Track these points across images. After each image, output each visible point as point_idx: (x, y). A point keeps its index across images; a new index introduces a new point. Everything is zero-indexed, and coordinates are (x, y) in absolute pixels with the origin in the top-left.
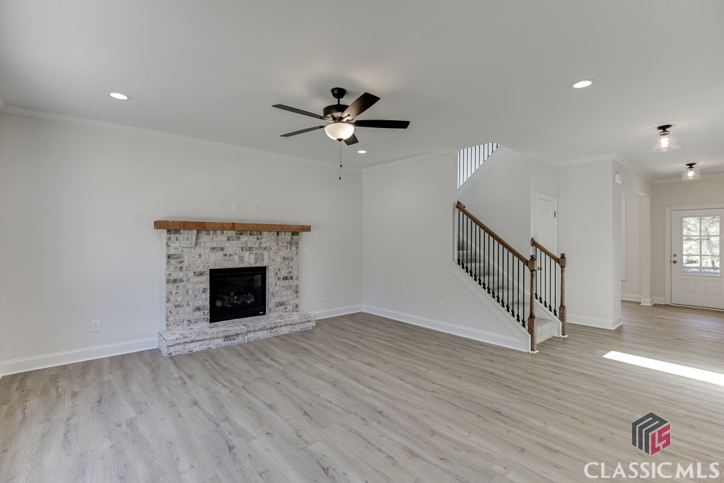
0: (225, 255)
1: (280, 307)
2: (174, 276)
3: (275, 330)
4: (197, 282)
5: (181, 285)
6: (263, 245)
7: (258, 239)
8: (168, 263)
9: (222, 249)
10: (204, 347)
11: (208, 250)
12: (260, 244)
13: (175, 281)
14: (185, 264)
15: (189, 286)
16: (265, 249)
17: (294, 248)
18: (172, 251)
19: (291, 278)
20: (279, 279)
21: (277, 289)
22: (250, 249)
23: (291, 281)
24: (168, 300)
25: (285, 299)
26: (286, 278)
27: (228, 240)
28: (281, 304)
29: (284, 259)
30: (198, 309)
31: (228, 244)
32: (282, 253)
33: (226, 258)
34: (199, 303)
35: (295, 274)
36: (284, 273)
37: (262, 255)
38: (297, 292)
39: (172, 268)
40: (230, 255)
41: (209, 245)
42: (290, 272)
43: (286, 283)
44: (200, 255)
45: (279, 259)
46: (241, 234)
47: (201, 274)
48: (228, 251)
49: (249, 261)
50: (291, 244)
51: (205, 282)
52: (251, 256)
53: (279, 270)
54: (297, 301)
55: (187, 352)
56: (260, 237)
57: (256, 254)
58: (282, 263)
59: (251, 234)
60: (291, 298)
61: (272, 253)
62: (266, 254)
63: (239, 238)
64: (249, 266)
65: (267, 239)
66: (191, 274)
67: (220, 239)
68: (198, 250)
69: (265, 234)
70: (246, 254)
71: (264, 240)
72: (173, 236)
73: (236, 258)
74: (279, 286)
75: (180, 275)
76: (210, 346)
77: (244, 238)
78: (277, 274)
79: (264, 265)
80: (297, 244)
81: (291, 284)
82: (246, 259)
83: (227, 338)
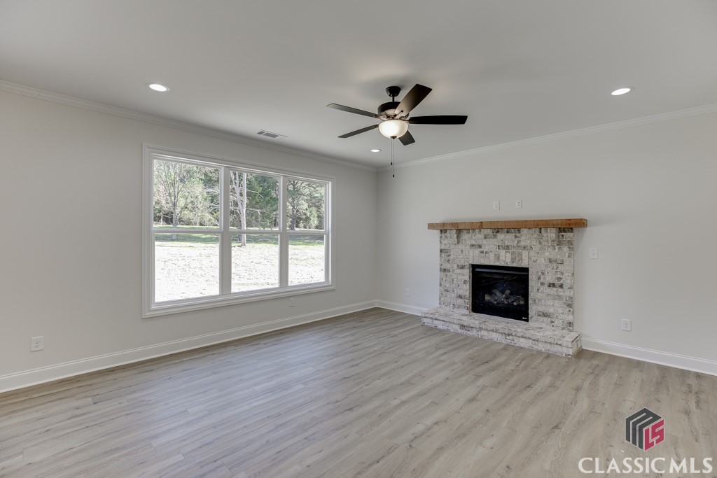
0: (482, 252)
1: (545, 319)
2: (443, 267)
3: (510, 337)
4: (460, 274)
5: (448, 274)
6: (523, 244)
7: (516, 237)
8: (441, 255)
9: (480, 246)
10: (445, 328)
11: (467, 247)
12: (518, 242)
13: (445, 270)
14: (452, 257)
15: (454, 276)
16: (525, 248)
17: (565, 249)
18: (443, 247)
19: (561, 286)
20: (542, 284)
21: (539, 295)
22: (508, 247)
23: (560, 290)
24: (441, 285)
25: (551, 310)
26: (552, 285)
27: (485, 238)
28: (545, 315)
29: (550, 261)
30: (460, 297)
31: (485, 242)
32: (547, 254)
33: (483, 255)
34: (461, 292)
35: (567, 281)
36: (550, 278)
37: (520, 254)
38: (570, 306)
39: (443, 259)
40: (486, 253)
41: (469, 242)
42: (559, 279)
43: (553, 291)
44: (462, 251)
45: (542, 261)
46: (498, 232)
47: (463, 267)
48: (485, 249)
49: (506, 259)
50: (560, 243)
51: (466, 275)
52: (508, 255)
53: (543, 274)
54: (570, 318)
55: (433, 326)
56: (518, 235)
57: (513, 253)
58: (547, 266)
59: (508, 232)
60: (560, 311)
61: (532, 254)
62: (525, 254)
63: (495, 236)
64: (506, 265)
65: (527, 237)
66: (455, 267)
67: (478, 237)
68: (460, 246)
69: (524, 231)
70: (502, 252)
71: (523, 238)
72: (443, 235)
73: (492, 256)
74: (542, 292)
75: (447, 266)
76: (449, 328)
77: (501, 236)
78: (539, 278)
79: (524, 265)
80: (570, 243)
81: (560, 294)
82: (502, 258)
83: (462, 326)
